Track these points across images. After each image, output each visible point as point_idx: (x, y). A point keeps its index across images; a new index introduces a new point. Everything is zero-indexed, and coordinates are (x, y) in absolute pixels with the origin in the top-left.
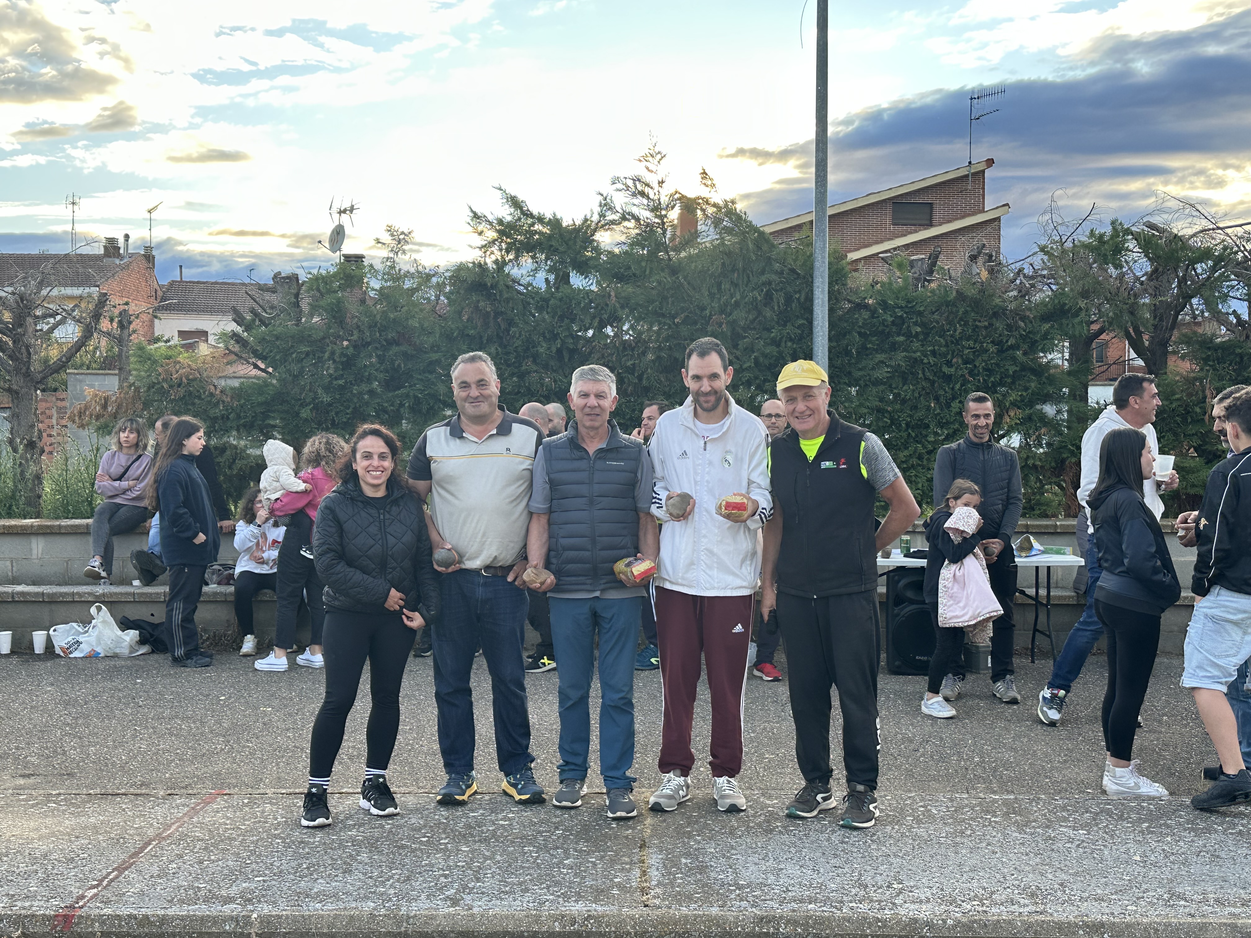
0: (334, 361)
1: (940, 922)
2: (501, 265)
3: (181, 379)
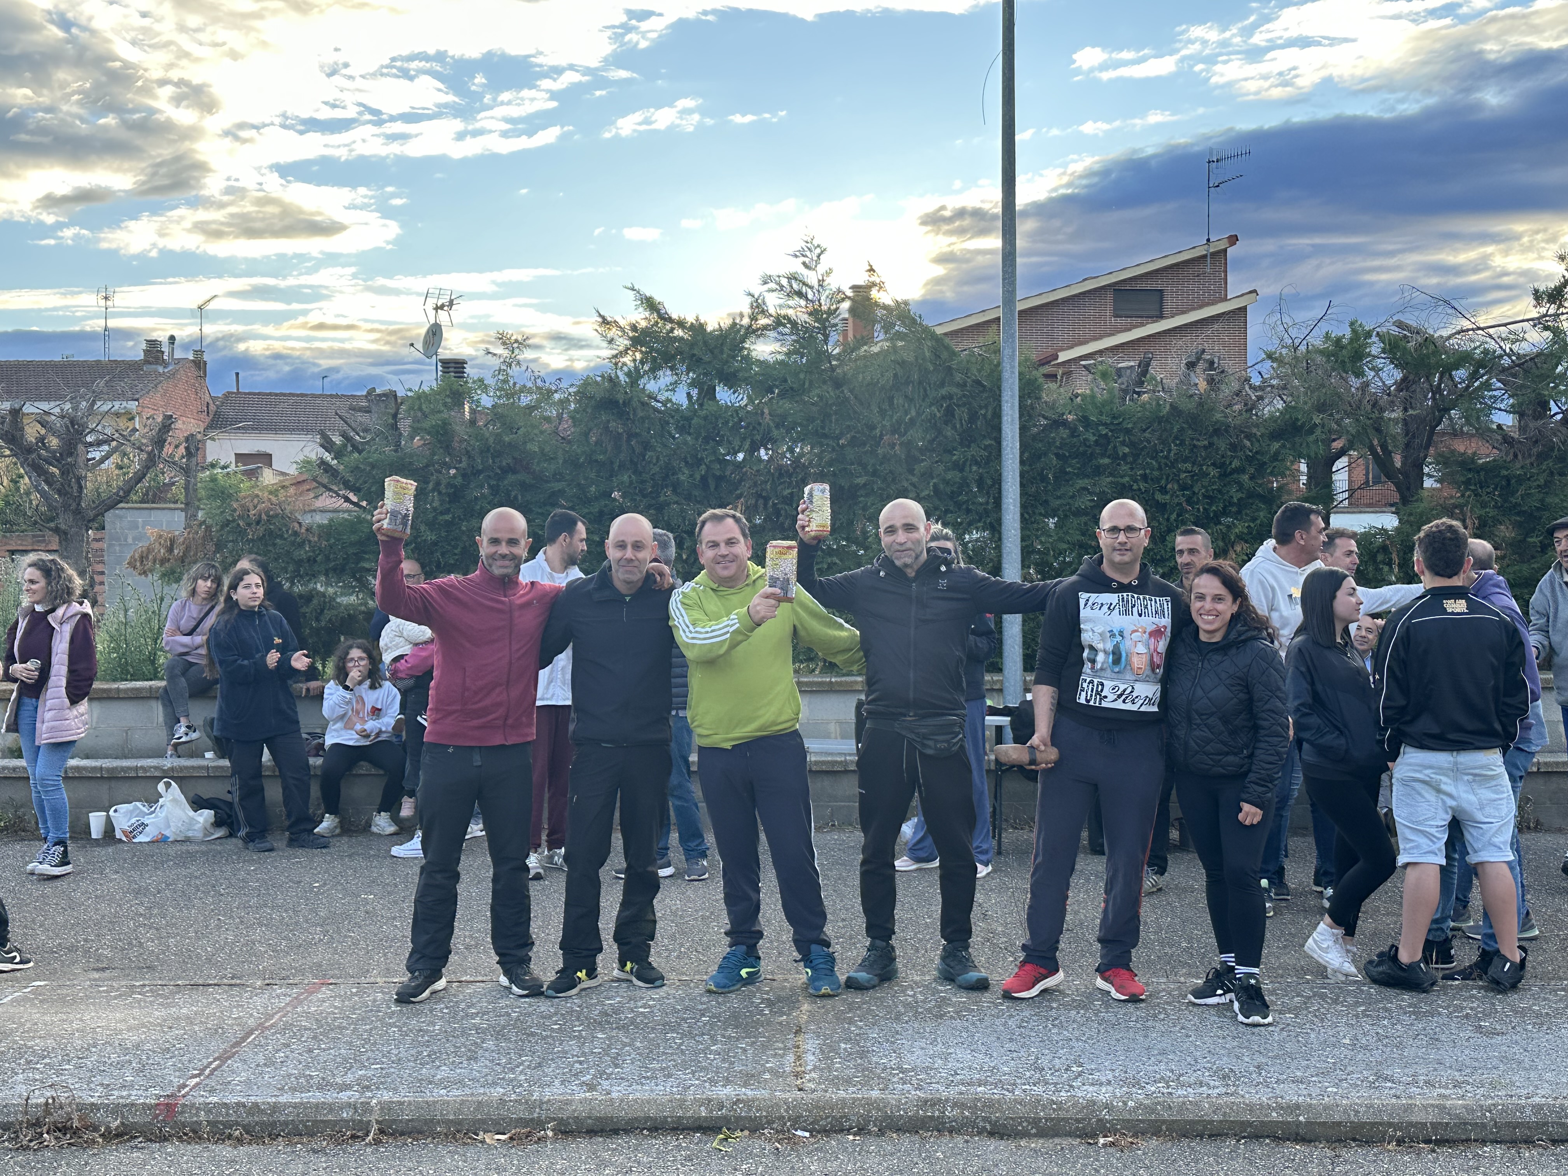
0: (440, 493)
1: (1120, 1104)
2: (634, 376)
3: (260, 515)
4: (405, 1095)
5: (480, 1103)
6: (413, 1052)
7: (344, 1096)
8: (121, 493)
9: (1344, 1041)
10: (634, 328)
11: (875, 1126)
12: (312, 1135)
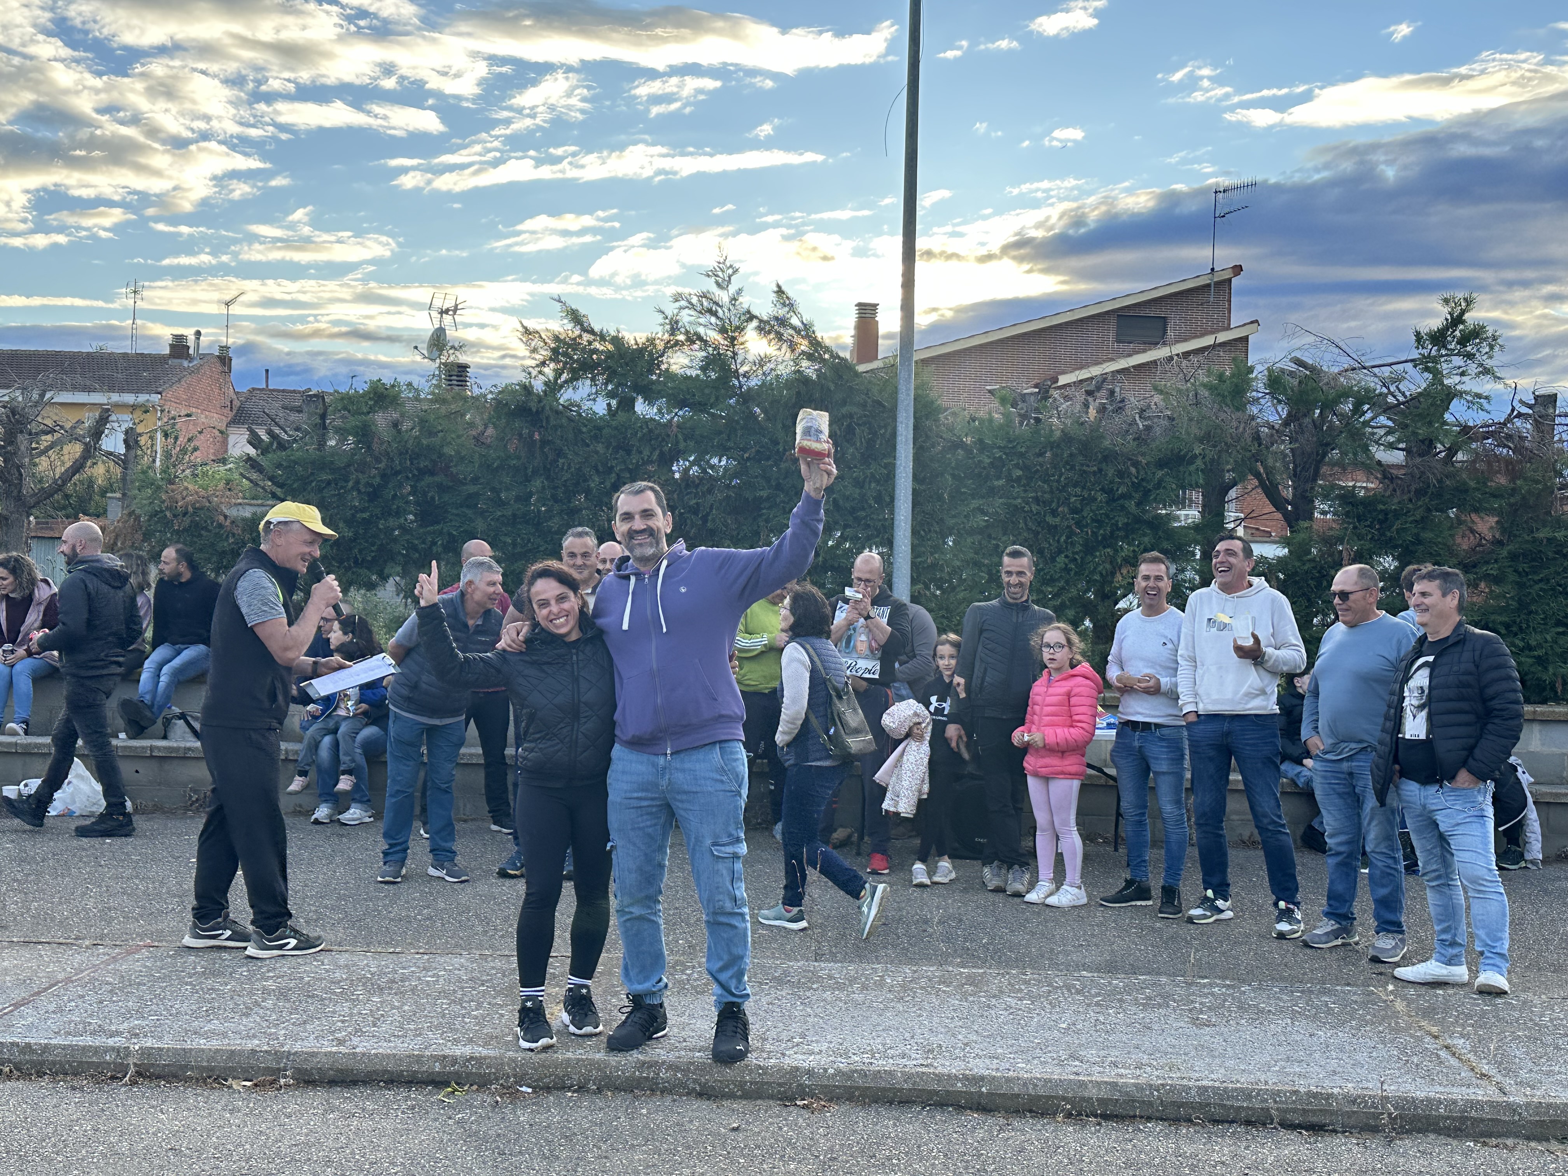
1: (821, 1071)
2: (553, 387)
3: (187, 507)
4: (167, 1043)
5: (233, 1052)
7: (111, 1042)
8: (59, 482)
9: (1061, 1025)
10: (557, 338)
11: (594, 1084)
12: (76, 1074)
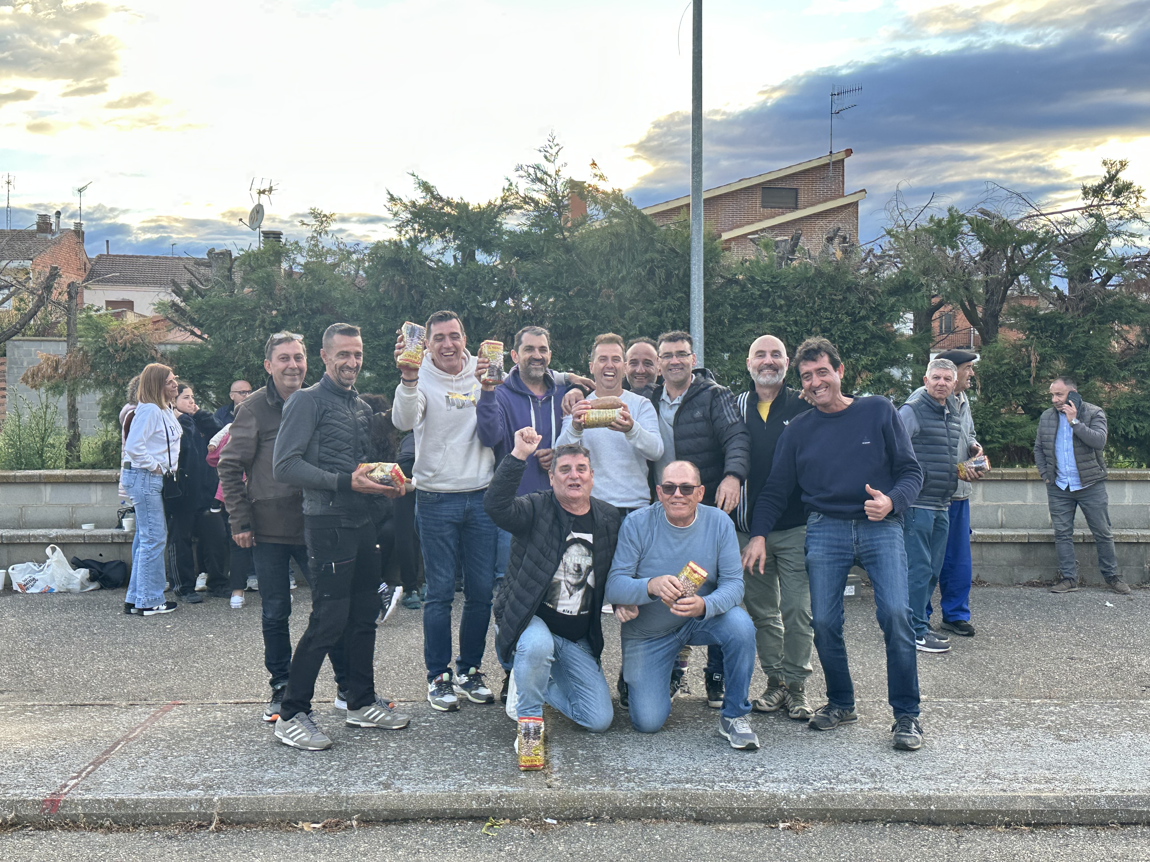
0: (265, 328)
1: (795, 797)
2: (414, 242)
3: (126, 344)
4: (240, 793)
5: (299, 799)
6: (246, 758)
7: (192, 794)
8: (18, 326)
9: (959, 747)
10: (414, 204)
11: (607, 815)
12: (167, 824)
